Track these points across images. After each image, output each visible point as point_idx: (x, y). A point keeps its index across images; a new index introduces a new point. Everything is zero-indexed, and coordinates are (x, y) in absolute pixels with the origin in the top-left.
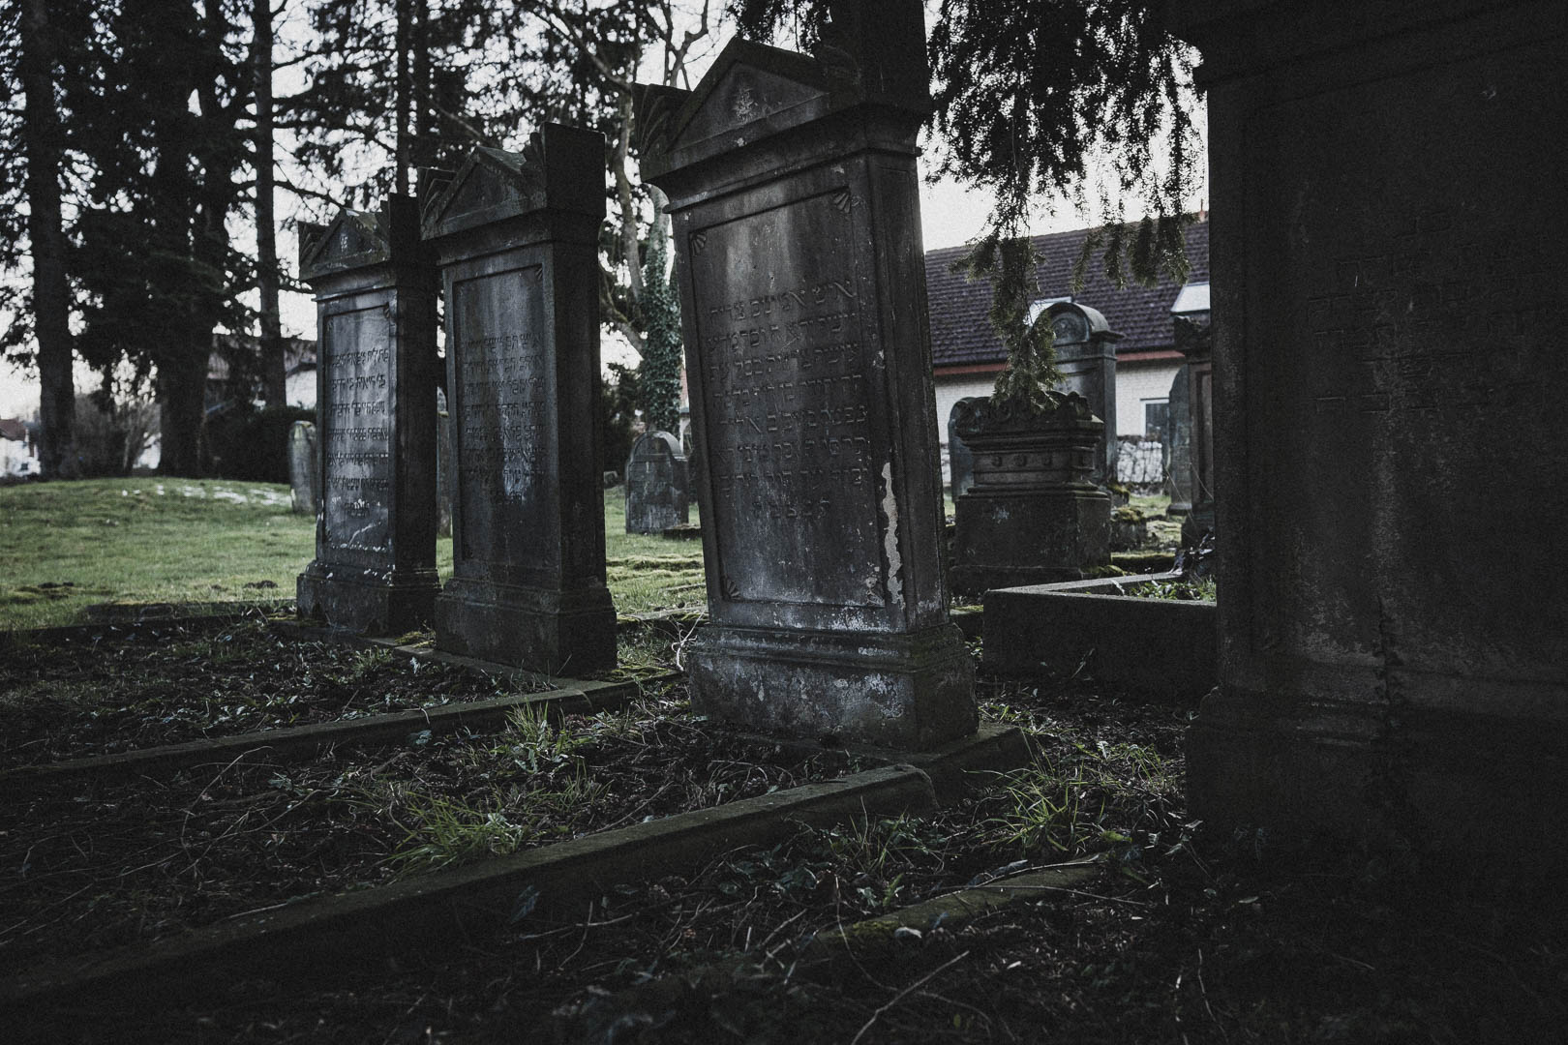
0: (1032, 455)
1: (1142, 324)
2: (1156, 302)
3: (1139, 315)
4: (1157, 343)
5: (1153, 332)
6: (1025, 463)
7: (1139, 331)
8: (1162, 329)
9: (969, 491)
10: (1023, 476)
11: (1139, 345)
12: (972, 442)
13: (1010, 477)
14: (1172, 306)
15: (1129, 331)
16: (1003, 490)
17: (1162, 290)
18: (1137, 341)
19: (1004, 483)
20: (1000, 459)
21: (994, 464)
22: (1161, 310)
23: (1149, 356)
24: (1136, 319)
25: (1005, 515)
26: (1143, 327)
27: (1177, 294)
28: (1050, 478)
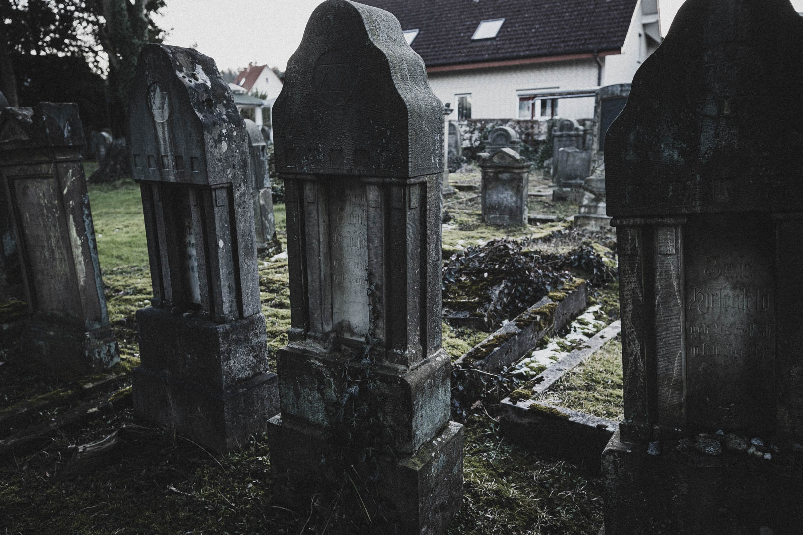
1: (455, 47)
2: (464, 33)
3: (454, 41)
4: (461, 60)
5: (460, 52)
7: (453, 51)
8: (465, 50)
11: (451, 61)
14: (472, 35)
15: (447, 52)
17: (470, 25)
18: (450, 58)
22: (466, 38)
23: (457, 68)
24: (452, 43)
26: (455, 49)
27: (477, 27)
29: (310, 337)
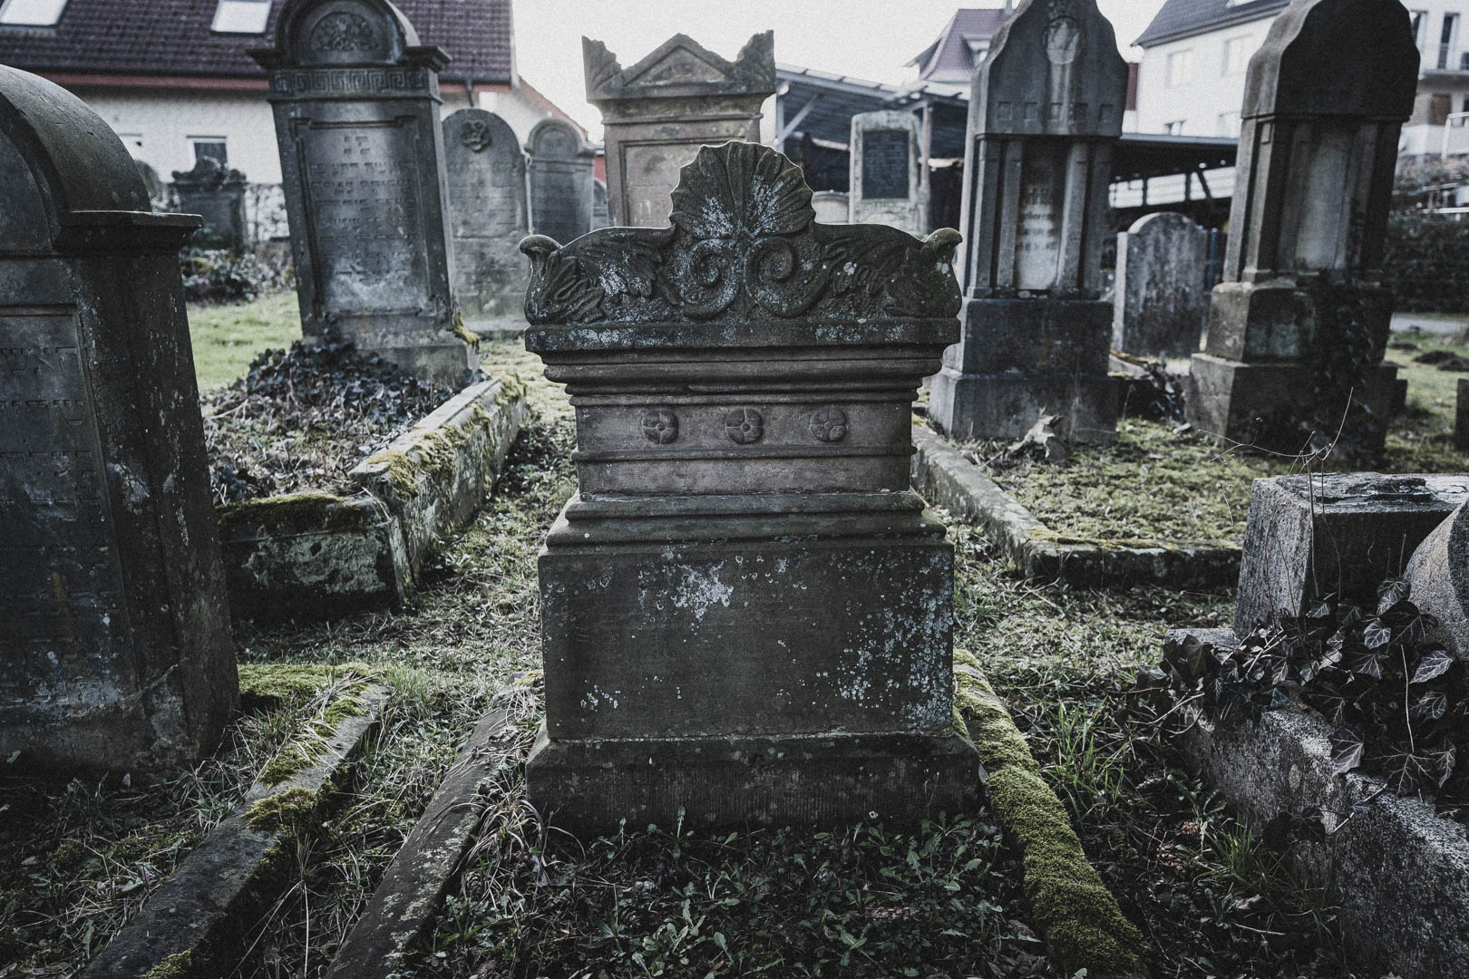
0: (780, 413)
1: (176, 41)
2: (189, 15)
3: (169, 29)
5: (191, 53)
6: (760, 435)
7: (175, 49)
8: (203, 50)
9: (573, 517)
10: (753, 472)
11: (179, 68)
12: (579, 371)
13: (708, 475)
14: (210, 22)
15: (161, 48)
16: (696, 515)
18: (173, 62)
19: (690, 493)
20: (675, 424)
21: (652, 437)
22: (196, 26)
23: (194, 83)
24: (166, 33)
25: (719, 592)
26: (178, 45)
27: (214, 8)
28: (841, 478)
29: (1282, 275)
